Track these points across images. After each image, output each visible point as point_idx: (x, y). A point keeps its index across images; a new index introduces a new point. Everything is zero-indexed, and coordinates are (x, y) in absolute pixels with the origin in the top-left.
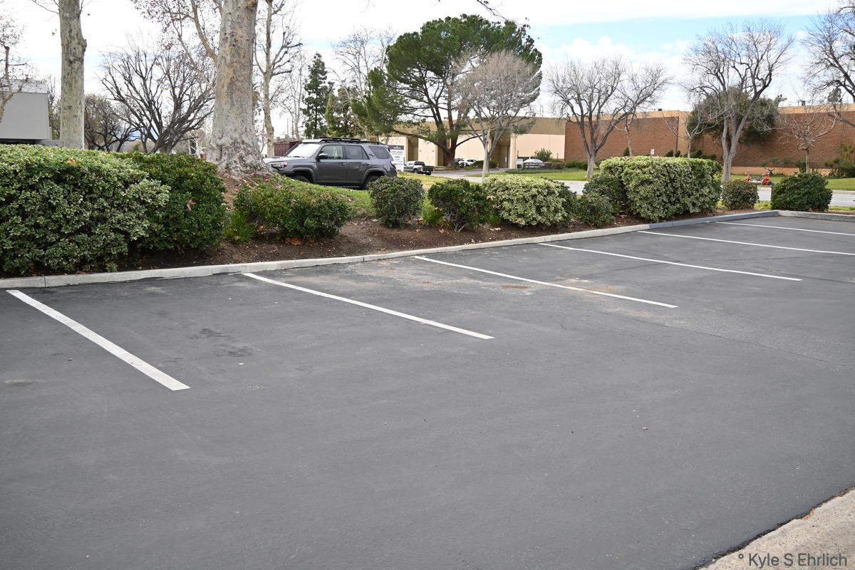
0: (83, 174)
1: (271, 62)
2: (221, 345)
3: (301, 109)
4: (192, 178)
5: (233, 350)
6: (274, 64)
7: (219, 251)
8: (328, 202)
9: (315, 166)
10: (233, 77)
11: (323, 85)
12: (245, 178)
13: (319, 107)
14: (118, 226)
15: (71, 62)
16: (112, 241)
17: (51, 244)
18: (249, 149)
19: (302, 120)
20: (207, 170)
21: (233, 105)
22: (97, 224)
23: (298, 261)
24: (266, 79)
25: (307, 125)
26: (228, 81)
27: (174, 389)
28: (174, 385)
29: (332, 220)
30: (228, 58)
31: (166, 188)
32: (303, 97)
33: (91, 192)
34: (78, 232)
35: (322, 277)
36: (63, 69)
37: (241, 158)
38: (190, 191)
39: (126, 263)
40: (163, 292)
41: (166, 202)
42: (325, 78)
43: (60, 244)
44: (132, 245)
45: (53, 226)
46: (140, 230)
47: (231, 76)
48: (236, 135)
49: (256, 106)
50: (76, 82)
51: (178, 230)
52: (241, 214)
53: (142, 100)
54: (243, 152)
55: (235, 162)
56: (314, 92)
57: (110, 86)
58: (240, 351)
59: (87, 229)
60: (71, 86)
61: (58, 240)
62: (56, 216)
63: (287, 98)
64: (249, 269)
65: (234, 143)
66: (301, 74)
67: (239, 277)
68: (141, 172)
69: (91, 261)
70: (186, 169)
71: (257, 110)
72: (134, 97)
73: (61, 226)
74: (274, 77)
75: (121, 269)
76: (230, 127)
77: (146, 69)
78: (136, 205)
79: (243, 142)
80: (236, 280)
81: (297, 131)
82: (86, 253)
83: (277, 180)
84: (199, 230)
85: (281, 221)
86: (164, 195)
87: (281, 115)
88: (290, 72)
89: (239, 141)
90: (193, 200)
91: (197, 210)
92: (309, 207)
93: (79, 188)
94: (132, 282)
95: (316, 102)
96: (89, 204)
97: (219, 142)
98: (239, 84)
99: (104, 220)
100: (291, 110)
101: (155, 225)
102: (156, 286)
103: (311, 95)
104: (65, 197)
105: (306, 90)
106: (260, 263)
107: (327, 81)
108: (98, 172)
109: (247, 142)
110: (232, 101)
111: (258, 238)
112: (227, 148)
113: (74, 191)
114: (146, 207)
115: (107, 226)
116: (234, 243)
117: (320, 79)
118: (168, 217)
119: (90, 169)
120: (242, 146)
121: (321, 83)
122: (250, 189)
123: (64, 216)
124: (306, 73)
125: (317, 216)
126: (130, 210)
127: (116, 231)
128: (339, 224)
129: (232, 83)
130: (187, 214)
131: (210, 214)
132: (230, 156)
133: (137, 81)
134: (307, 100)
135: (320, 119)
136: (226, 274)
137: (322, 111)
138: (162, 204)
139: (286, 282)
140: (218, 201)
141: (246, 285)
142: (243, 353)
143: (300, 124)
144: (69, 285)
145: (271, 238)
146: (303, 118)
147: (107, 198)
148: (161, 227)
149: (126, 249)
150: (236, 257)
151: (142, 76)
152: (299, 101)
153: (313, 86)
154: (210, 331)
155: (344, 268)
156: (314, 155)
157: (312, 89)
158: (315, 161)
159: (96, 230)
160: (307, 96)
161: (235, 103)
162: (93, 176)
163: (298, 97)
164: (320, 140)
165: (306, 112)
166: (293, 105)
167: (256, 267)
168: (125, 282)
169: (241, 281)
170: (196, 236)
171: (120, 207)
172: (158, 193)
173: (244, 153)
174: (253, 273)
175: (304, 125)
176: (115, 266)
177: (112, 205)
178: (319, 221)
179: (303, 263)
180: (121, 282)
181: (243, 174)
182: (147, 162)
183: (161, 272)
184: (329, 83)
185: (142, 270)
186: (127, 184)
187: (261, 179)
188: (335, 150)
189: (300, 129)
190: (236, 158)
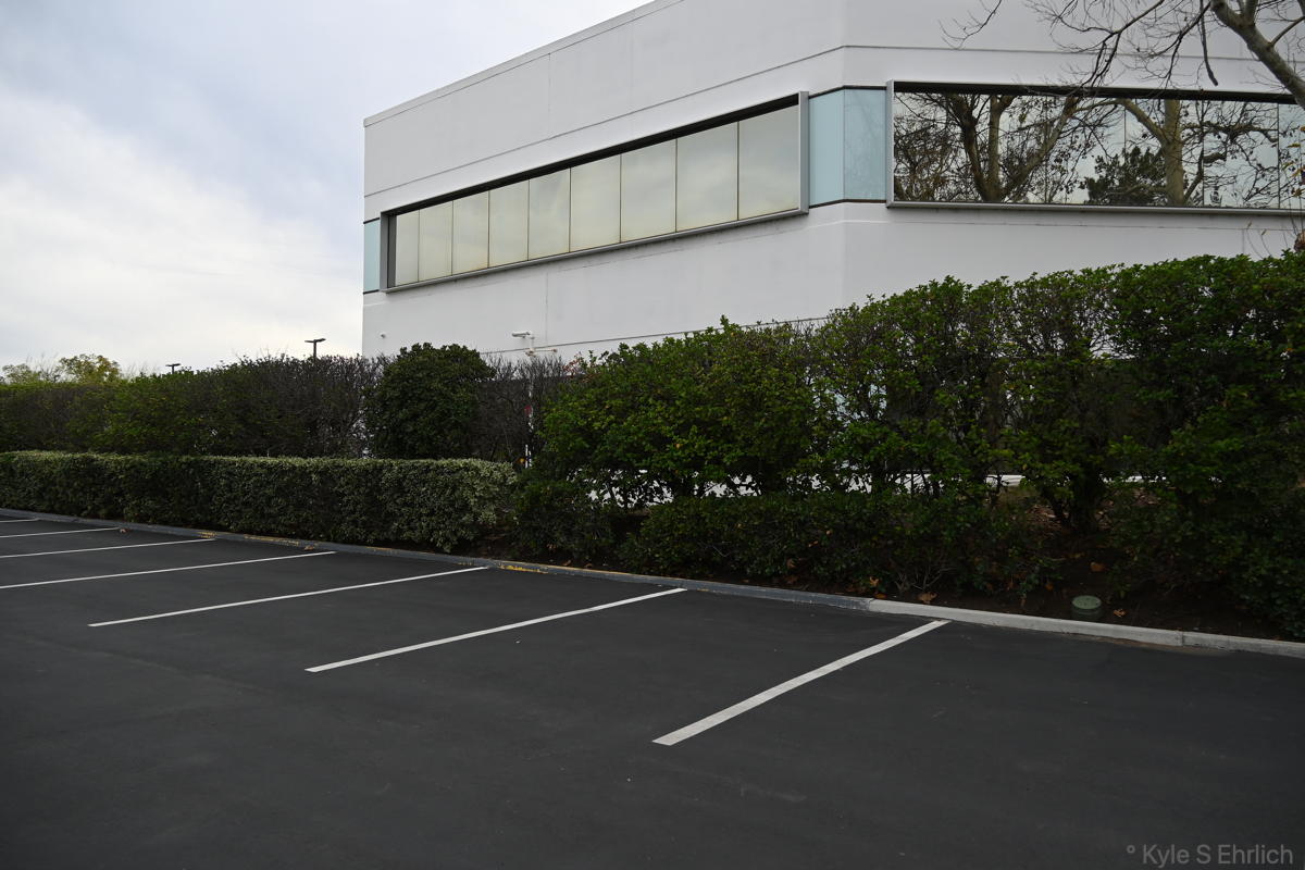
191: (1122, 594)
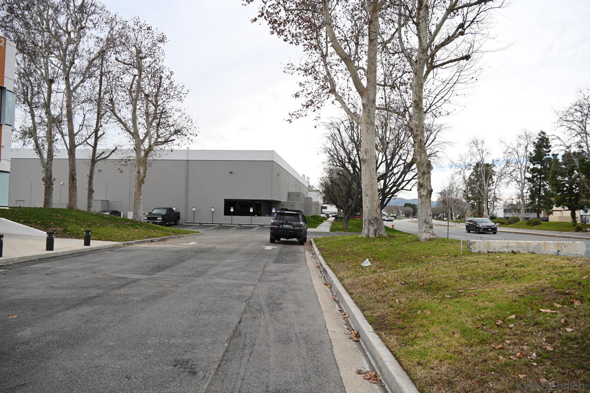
11: (548, 157)
42: (550, 151)
56: (539, 164)
95: (540, 172)
103: (535, 166)
105: (531, 161)
117: (545, 152)
121: (546, 155)
134: (531, 169)
135: (544, 185)
137: (545, 179)
146: (528, 185)
153: (538, 158)
157: (537, 161)
160: (532, 166)
163: (524, 169)
165: (530, 180)
166: (519, 176)
175: (529, 191)
184: (553, 155)
189: (525, 195)
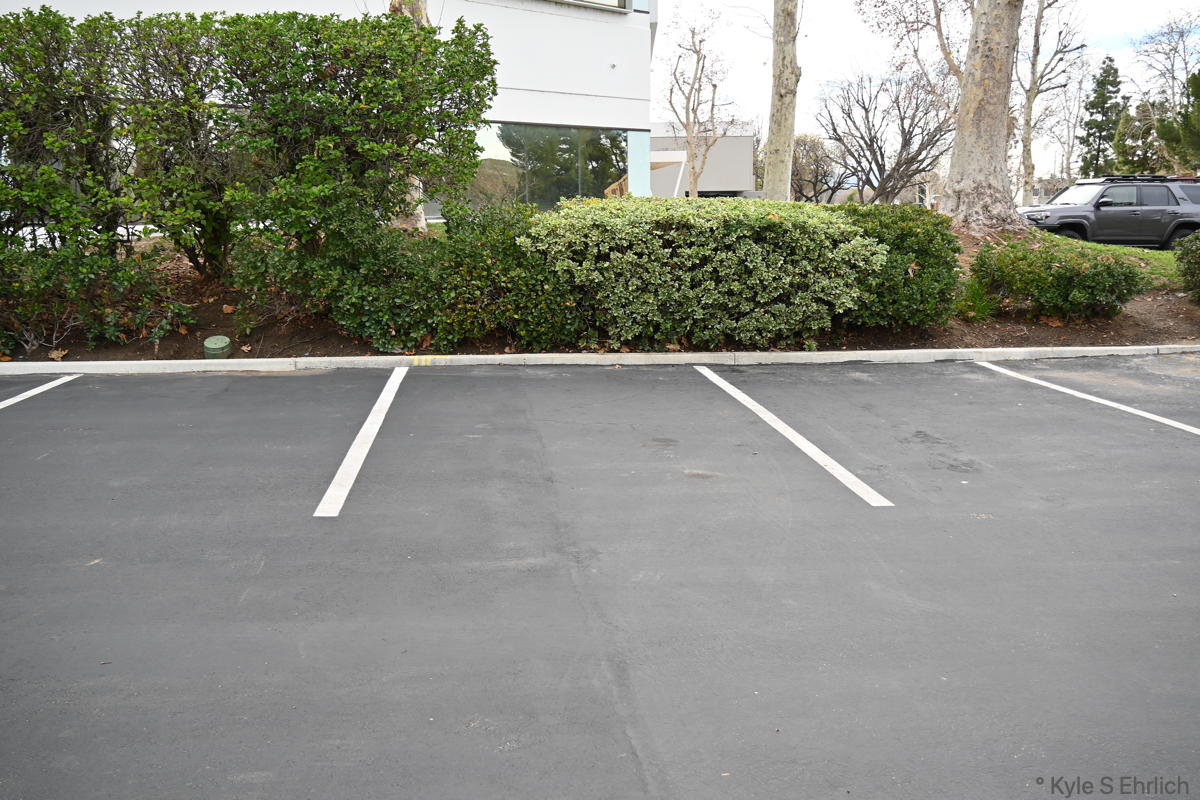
0: (786, 231)
1: (1038, 75)
2: (940, 455)
3: (1077, 137)
4: (917, 236)
5: (954, 463)
6: (1042, 77)
7: (945, 330)
8: (1109, 268)
9: (1092, 216)
10: (983, 100)
11: (1113, 101)
12: (989, 234)
13: (1104, 133)
14: (821, 295)
15: (781, 96)
16: (813, 313)
17: (745, 314)
18: (997, 195)
19: (1078, 153)
20: (938, 225)
21: (979, 137)
22: (797, 293)
23: (1055, 348)
24: (1028, 99)
25: (1084, 160)
26: (975, 105)
27: (874, 504)
28: (875, 499)
29: (1112, 292)
30: (978, 74)
31: (884, 248)
32: (1082, 119)
33: (793, 253)
34: (775, 301)
35: (1091, 373)
36: (773, 105)
37: (986, 207)
38: (914, 251)
39: (827, 341)
40: (870, 379)
41: (882, 265)
42: (1118, 91)
43: (754, 315)
44: (836, 319)
45: (748, 294)
46: (847, 301)
47: (980, 98)
48: (981, 178)
49: (1012, 136)
50: (786, 119)
51: (894, 302)
52: (980, 283)
53: (862, 138)
54: (988, 200)
55: (977, 213)
56: (1099, 112)
57: (824, 122)
58: (964, 464)
59: (785, 298)
60: (779, 125)
61: (752, 310)
62: (752, 281)
63: (1058, 122)
64: (984, 356)
65: (976, 188)
66: (1080, 89)
67: (971, 366)
68: (854, 228)
69: (788, 337)
70: (911, 224)
71: (1012, 142)
72: (852, 135)
73: (756, 294)
74: (1040, 96)
75: (821, 348)
76: (975, 166)
77: (871, 98)
78: (845, 269)
79: (990, 186)
80: (966, 370)
81: (1069, 168)
82: (782, 326)
83: (1035, 237)
84: (922, 302)
85: (1036, 292)
86: (881, 256)
87: (1046, 146)
88: (1065, 86)
89: (984, 184)
90: (917, 264)
91: (920, 276)
92: (1078, 275)
93: (780, 248)
94: (833, 364)
95: (1100, 126)
96: (790, 267)
97: (957, 187)
98: (991, 108)
99: (805, 287)
100: (1062, 140)
101: (867, 295)
102: (863, 372)
103: (1094, 117)
104: (763, 260)
105: (1087, 109)
106: (1000, 349)
107: (1120, 95)
108: (803, 228)
109: (995, 185)
110: (979, 132)
111: (1001, 315)
112: (967, 195)
113: (774, 251)
114: (857, 272)
115: (808, 295)
116: (967, 321)
117: (1110, 92)
118: (883, 284)
119: (794, 226)
120: (988, 192)
121: (1111, 98)
122: (994, 249)
123: (761, 281)
124: (1089, 86)
125: (1089, 287)
126: (838, 275)
127: (819, 300)
128: (1122, 299)
129: (980, 108)
130: (907, 282)
131: (936, 281)
132: (971, 205)
133: (858, 114)
134: (1087, 124)
135: (1106, 150)
136: (952, 361)
137: (1109, 138)
138: (877, 268)
139: (1036, 377)
140: (949, 266)
141: (980, 377)
142: (968, 468)
143: (1073, 158)
144: (760, 364)
145: (1020, 316)
146: (1080, 150)
147: (811, 260)
148: (873, 297)
149: (829, 324)
150: (967, 339)
151: (864, 108)
152: (1075, 126)
153: (1098, 104)
154: (926, 435)
155: (1126, 361)
156: (1092, 200)
157: (1097, 108)
158: (1093, 209)
159: (795, 299)
160: (1087, 118)
161: (982, 133)
162: (797, 234)
163: (1074, 121)
164: (1102, 179)
165: (1084, 141)
166: (1065, 133)
167: (995, 354)
168: (825, 364)
169: (972, 372)
170: (917, 310)
171: (826, 272)
172: (872, 255)
173: (990, 202)
174: (991, 362)
175: (1080, 160)
176: (814, 344)
177: (816, 269)
178: (1092, 293)
179: (1061, 352)
180: (820, 364)
181: (986, 229)
182: (862, 215)
183: (869, 355)
184: (1123, 98)
185: (846, 350)
186: (835, 244)
187: (1011, 236)
188: (1125, 192)
189: (1072, 166)
190: (978, 208)
191: (248, 331)
